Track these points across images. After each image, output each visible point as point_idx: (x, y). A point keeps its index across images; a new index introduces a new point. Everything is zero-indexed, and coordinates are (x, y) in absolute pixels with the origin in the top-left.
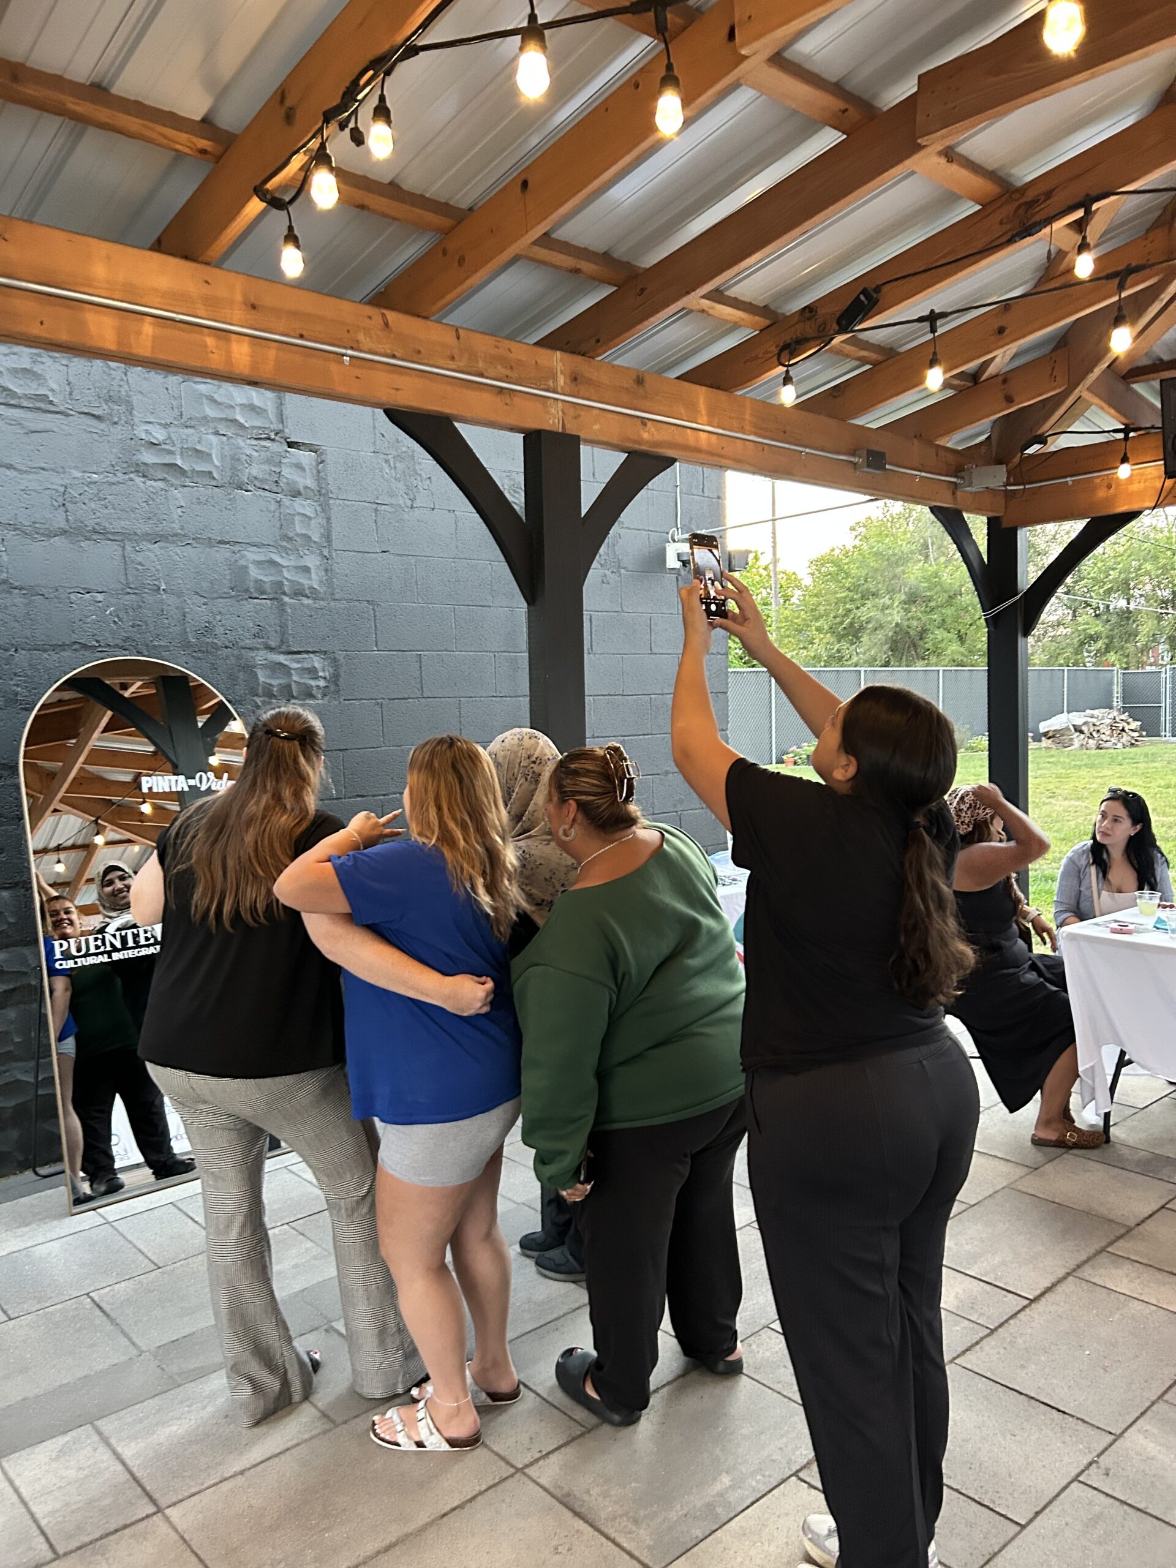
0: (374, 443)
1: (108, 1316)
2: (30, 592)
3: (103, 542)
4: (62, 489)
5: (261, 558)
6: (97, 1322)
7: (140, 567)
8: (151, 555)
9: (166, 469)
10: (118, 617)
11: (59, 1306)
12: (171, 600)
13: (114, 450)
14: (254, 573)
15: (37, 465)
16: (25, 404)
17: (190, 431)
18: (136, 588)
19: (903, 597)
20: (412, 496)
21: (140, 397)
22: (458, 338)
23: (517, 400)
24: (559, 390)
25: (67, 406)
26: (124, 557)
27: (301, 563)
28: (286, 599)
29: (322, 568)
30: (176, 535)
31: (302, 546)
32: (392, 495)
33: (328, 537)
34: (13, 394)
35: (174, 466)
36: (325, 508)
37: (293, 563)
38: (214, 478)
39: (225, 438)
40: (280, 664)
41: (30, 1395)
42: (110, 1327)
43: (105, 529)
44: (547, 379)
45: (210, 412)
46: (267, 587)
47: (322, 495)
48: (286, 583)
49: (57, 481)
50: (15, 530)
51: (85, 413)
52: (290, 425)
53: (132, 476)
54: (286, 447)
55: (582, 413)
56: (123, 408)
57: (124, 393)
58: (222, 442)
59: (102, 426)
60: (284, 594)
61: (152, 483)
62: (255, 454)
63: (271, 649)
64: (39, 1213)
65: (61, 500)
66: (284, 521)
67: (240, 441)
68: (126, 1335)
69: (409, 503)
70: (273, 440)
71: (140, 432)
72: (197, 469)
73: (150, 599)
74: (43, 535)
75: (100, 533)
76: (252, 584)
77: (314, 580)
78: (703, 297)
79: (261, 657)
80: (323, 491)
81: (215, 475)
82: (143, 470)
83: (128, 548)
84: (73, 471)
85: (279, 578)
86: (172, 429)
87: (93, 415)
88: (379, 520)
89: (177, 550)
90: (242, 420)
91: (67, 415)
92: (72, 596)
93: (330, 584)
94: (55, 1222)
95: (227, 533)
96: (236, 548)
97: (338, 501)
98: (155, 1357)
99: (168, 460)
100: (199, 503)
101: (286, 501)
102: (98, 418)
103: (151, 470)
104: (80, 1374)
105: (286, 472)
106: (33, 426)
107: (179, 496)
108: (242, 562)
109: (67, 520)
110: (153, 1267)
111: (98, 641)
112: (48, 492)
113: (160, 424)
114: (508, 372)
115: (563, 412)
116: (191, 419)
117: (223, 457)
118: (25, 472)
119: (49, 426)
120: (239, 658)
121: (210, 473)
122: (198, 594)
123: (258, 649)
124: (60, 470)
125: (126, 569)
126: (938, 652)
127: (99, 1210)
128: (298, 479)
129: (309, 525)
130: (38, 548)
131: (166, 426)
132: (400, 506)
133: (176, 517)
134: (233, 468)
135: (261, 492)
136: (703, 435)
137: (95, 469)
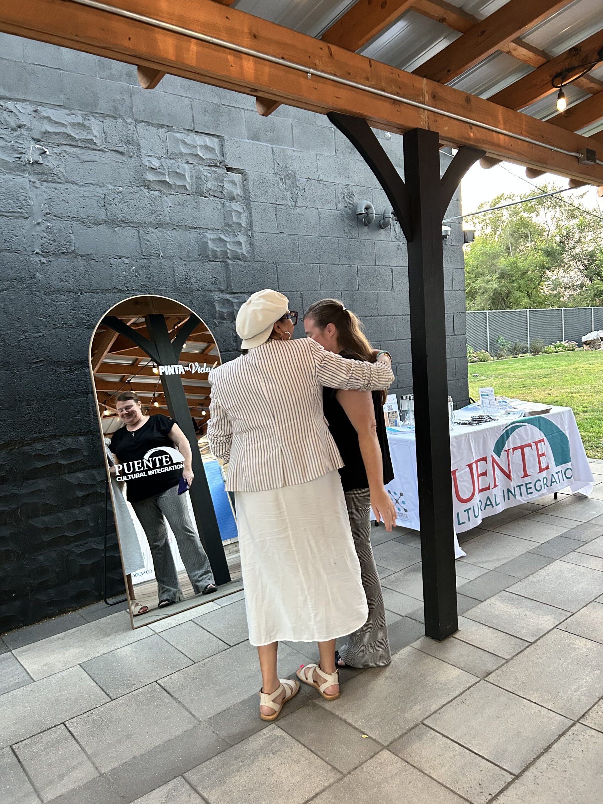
0: (274, 169)
1: (172, 696)
2: (88, 258)
3: (127, 228)
4: (103, 196)
5: (214, 237)
6: (167, 701)
7: (148, 243)
8: (154, 235)
9: (161, 184)
10: (137, 273)
11: (140, 690)
12: (167, 262)
13: (131, 173)
14: (211, 245)
15: (89, 182)
16: (80, 145)
17: (173, 161)
18: (146, 255)
19: (498, 276)
20: (295, 200)
21: (144, 140)
22: (371, 66)
23: (403, 108)
24: (426, 103)
25: (104, 146)
26: (139, 237)
27: (237, 239)
28: (229, 261)
29: (248, 243)
30: (167, 223)
31: (236, 229)
32: (284, 199)
33: (250, 224)
34: (73, 139)
35: (164, 182)
36: (248, 207)
37: (232, 240)
38: (187, 189)
39: (192, 166)
40: (227, 300)
41: (137, 755)
42: (176, 705)
43: (128, 219)
44: (419, 95)
45: (184, 150)
46: (219, 254)
47: (246, 199)
48: (229, 252)
49: (100, 191)
50: (77, 221)
51: (114, 151)
52: (228, 158)
53: (141, 188)
54: (226, 171)
55: (438, 119)
56: (135, 148)
57: (135, 138)
58: (191, 168)
59: (124, 158)
60: (228, 258)
61: (153, 192)
62: (209, 175)
63: (221, 291)
64: (113, 628)
65: (102, 202)
66: (227, 215)
67: (200, 167)
68: (187, 710)
69: (293, 204)
70: (218, 167)
71: (145, 161)
72: (178, 184)
73: (154, 262)
74: (93, 223)
75: (125, 222)
76: (210, 253)
77: (244, 250)
78: (512, 41)
79: (217, 296)
80: (247, 197)
81: (188, 188)
82: (147, 185)
83: (141, 232)
84: (109, 185)
85: (225, 249)
86: (163, 160)
87: (119, 152)
88: (277, 214)
89: (168, 232)
90: (201, 155)
91: (104, 152)
92: (112, 260)
93: (252, 251)
94: (125, 634)
95: (196, 222)
96: (201, 231)
97: (255, 203)
98: (210, 725)
99: (161, 178)
100: (179, 205)
101: (227, 204)
102: (121, 153)
103: (152, 184)
104: (166, 739)
105: (227, 186)
106: (85, 158)
107: (168, 201)
108: (205, 240)
109: (107, 215)
110: (191, 663)
111: (127, 287)
112: (95, 198)
113: (156, 157)
114: (398, 91)
115: (428, 118)
116: (173, 154)
117: (192, 177)
118: (82, 186)
119: (95, 158)
120: (205, 296)
121: (185, 186)
122: (181, 259)
123: (215, 291)
124: (102, 185)
125: (140, 244)
126: (517, 303)
127: (148, 626)
128: (233, 190)
129: (240, 217)
130: (91, 232)
131: (159, 158)
132: (289, 206)
133: (167, 213)
134: (197, 183)
135: (213, 198)
136: (502, 137)
137: (121, 184)
